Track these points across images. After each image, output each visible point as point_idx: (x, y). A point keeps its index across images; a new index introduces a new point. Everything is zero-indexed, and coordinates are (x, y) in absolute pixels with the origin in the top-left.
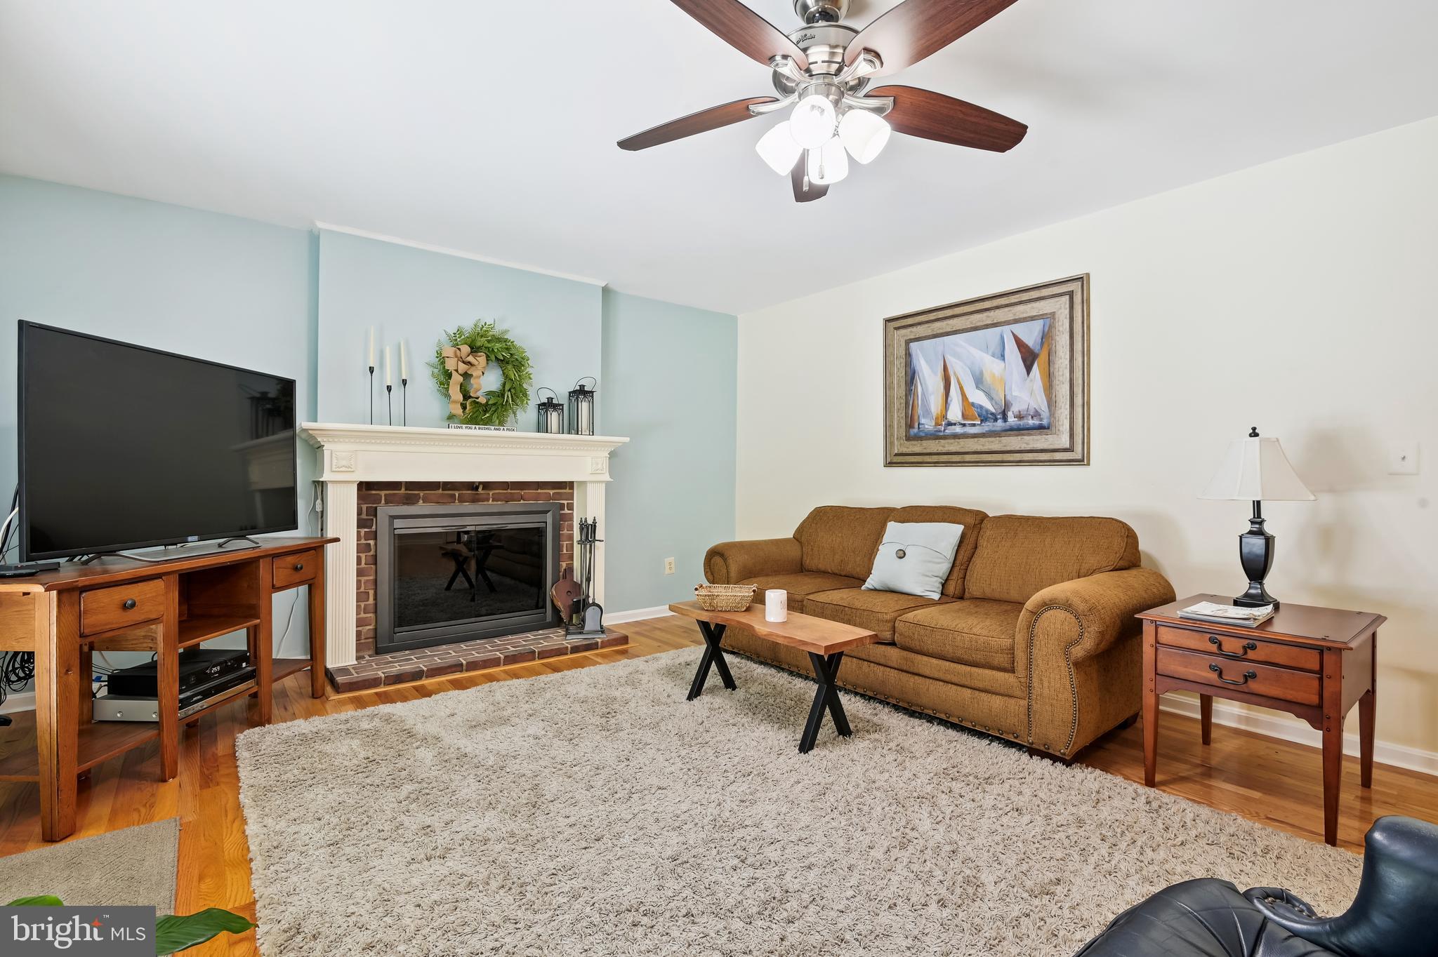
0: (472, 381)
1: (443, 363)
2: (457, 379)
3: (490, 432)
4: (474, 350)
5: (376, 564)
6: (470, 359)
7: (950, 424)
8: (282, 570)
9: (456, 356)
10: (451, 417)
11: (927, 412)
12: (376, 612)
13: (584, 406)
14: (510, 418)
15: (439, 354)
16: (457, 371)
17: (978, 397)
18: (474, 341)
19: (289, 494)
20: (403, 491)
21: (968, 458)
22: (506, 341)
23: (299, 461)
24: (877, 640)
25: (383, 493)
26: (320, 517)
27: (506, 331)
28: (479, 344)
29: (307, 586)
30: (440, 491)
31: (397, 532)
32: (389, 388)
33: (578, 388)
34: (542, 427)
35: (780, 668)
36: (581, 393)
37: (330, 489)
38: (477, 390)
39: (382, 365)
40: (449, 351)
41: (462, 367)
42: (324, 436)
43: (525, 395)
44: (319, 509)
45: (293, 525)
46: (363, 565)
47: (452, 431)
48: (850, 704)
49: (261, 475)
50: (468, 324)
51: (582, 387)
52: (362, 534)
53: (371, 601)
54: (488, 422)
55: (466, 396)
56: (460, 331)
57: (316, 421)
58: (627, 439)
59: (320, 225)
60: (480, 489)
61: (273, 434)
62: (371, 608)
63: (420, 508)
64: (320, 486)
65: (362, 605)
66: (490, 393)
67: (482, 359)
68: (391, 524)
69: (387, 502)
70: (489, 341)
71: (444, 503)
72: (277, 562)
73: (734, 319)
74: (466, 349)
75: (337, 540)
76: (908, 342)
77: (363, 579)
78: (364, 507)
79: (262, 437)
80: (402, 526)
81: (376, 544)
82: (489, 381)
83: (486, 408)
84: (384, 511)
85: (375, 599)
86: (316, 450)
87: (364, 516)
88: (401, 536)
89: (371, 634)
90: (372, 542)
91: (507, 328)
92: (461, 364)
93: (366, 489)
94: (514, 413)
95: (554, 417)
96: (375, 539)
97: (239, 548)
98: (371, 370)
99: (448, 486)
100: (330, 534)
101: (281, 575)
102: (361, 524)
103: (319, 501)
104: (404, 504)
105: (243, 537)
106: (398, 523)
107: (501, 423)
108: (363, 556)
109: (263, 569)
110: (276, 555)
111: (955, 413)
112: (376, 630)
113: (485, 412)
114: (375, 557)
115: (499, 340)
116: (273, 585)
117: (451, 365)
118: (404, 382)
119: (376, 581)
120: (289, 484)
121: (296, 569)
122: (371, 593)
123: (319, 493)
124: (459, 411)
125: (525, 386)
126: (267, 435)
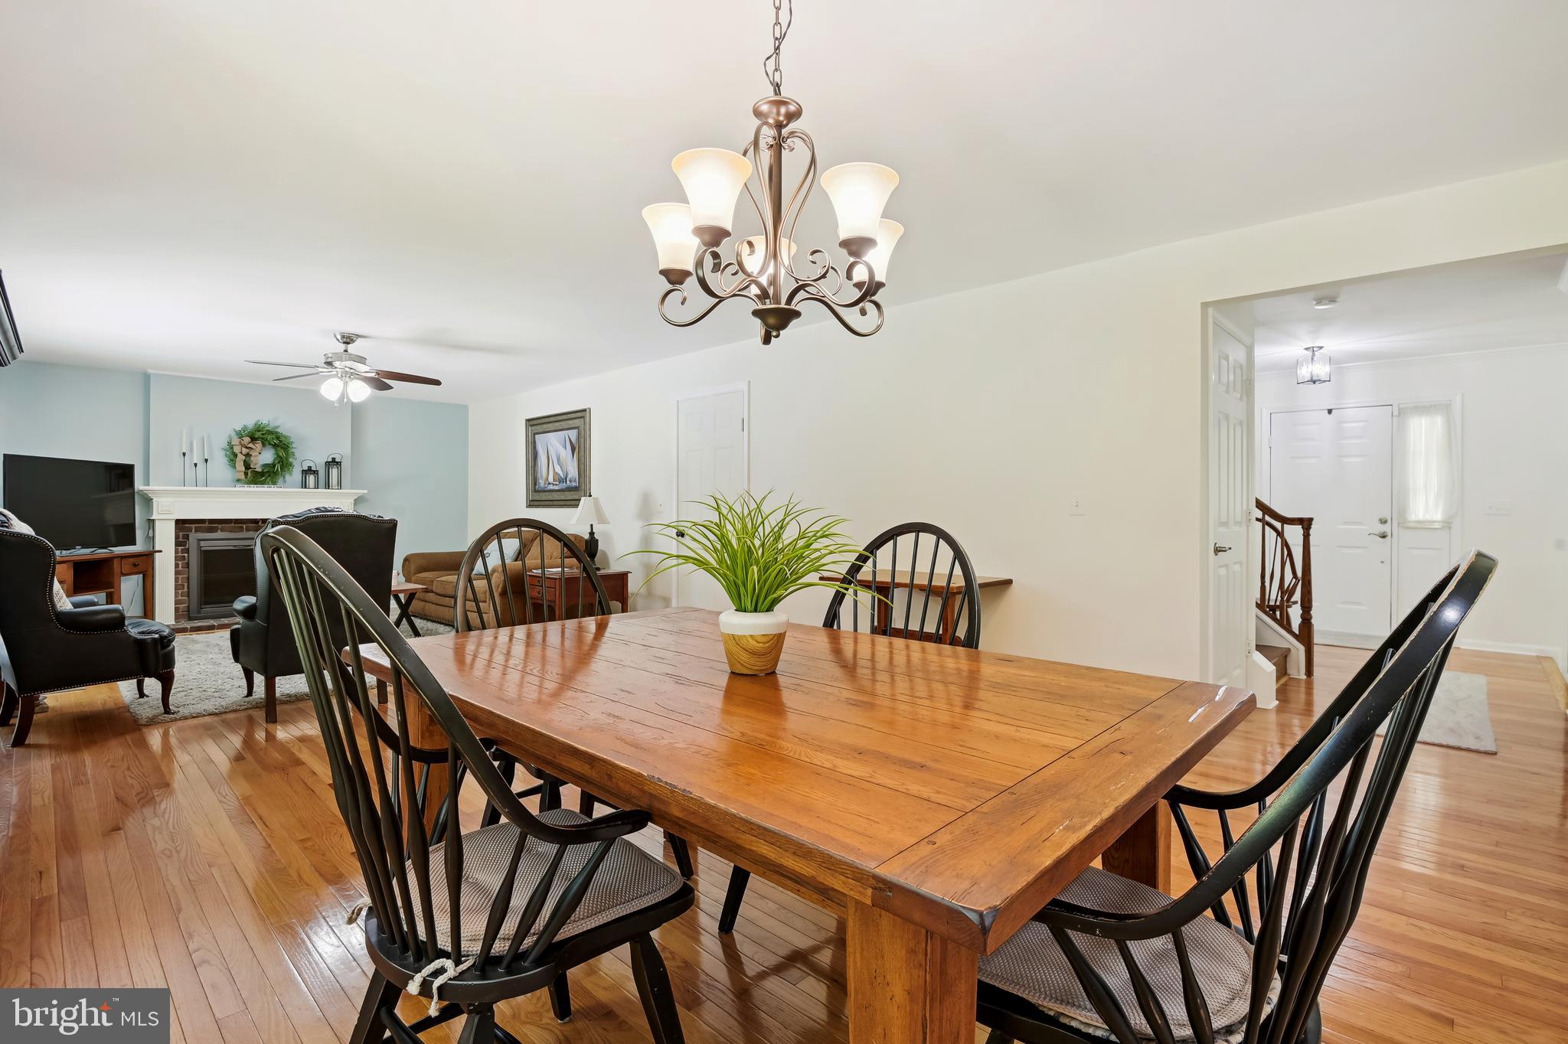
0: (252, 458)
1: (232, 448)
2: (241, 458)
3: (264, 489)
4: (253, 439)
5: (188, 567)
6: (251, 445)
7: (549, 484)
8: (126, 566)
9: (241, 444)
10: (238, 480)
11: (542, 476)
12: (188, 596)
13: (334, 472)
14: (281, 480)
15: (229, 443)
16: (241, 453)
17: (558, 470)
18: (253, 434)
19: (132, 527)
20: (207, 525)
21: (555, 503)
22: (277, 432)
23: (137, 508)
24: (426, 591)
25: (193, 526)
26: (152, 539)
27: (278, 427)
28: (256, 436)
29: (142, 575)
30: (233, 525)
31: (202, 549)
32: (196, 465)
33: (331, 460)
34: (304, 485)
35: (428, 620)
36: (333, 463)
37: (157, 524)
38: (256, 464)
39: (191, 450)
40: (236, 441)
41: (245, 451)
42: (153, 493)
43: (291, 465)
44: (151, 535)
45: (134, 544)
46: (180, 568)
47: (238, 489)
48: (418, 622)
49: (112, 515)
50: (250, 423)
51: (334, 459)
52: (180, 550)
53: (186, 589)
54: (263, 483)
55: (247, 466)
56: (245, 428)
57: (148, 485)
58: (366, 491)
59: (150, 371)
60: (260, 523)
61: (123, 490)
62: (186, 594)
63: (219, 535)
64: (151, 523)
65: (180, 591)
66: (265, 466)
67: (259, 445)
68: (199, 544)
69: (196, 531)
70: (263, 434)
71: (235, 532)
72: (124, 561)
73: (466, 408)
74: (247, 440)
75: (161, 551)
76: (535, 434)
77: (180, 577)
78: (181, 534)
79: (114, 491)
80: (206, 546)
81: (188, 556)
82: (265, 457)
83: (262, 474)
84: (194, 536)
85: (188, 588)
86: (148, 501)
87: (181, 540)
88: (205, 551)
89: (186, 609)
90: (186, 555)
91: (279, 424)
92: (243, 449)
93: (181, 524)
94: (284, 477)
95: (311, 479)
96: (188, 553)
97: (102, 553)
98: (184, 454)
99: (237, 521)
100: (157, 549)
101: (126, 568)
102: (178, 544)
103: (151, 531)
104: (208, 532)
105: (105, 548)
106: (202, 543)
107: (274, 483)
108: (180, 563)
109: (116, 563)
110: (123, 557)
111: (551, 479)
112: (188, 607)
113: (263, 476)
114: (188, 564)
115: (270, 432)
116: (122, 573)
117: (237, 449)
118: (206, 461)
119: (188, 578)
120: (131, 521)
121: (135, 565)
122: (186, 585)
123: (151, 526)
124: (243, 477)
125: (290, 460)
126: (118, 491)
